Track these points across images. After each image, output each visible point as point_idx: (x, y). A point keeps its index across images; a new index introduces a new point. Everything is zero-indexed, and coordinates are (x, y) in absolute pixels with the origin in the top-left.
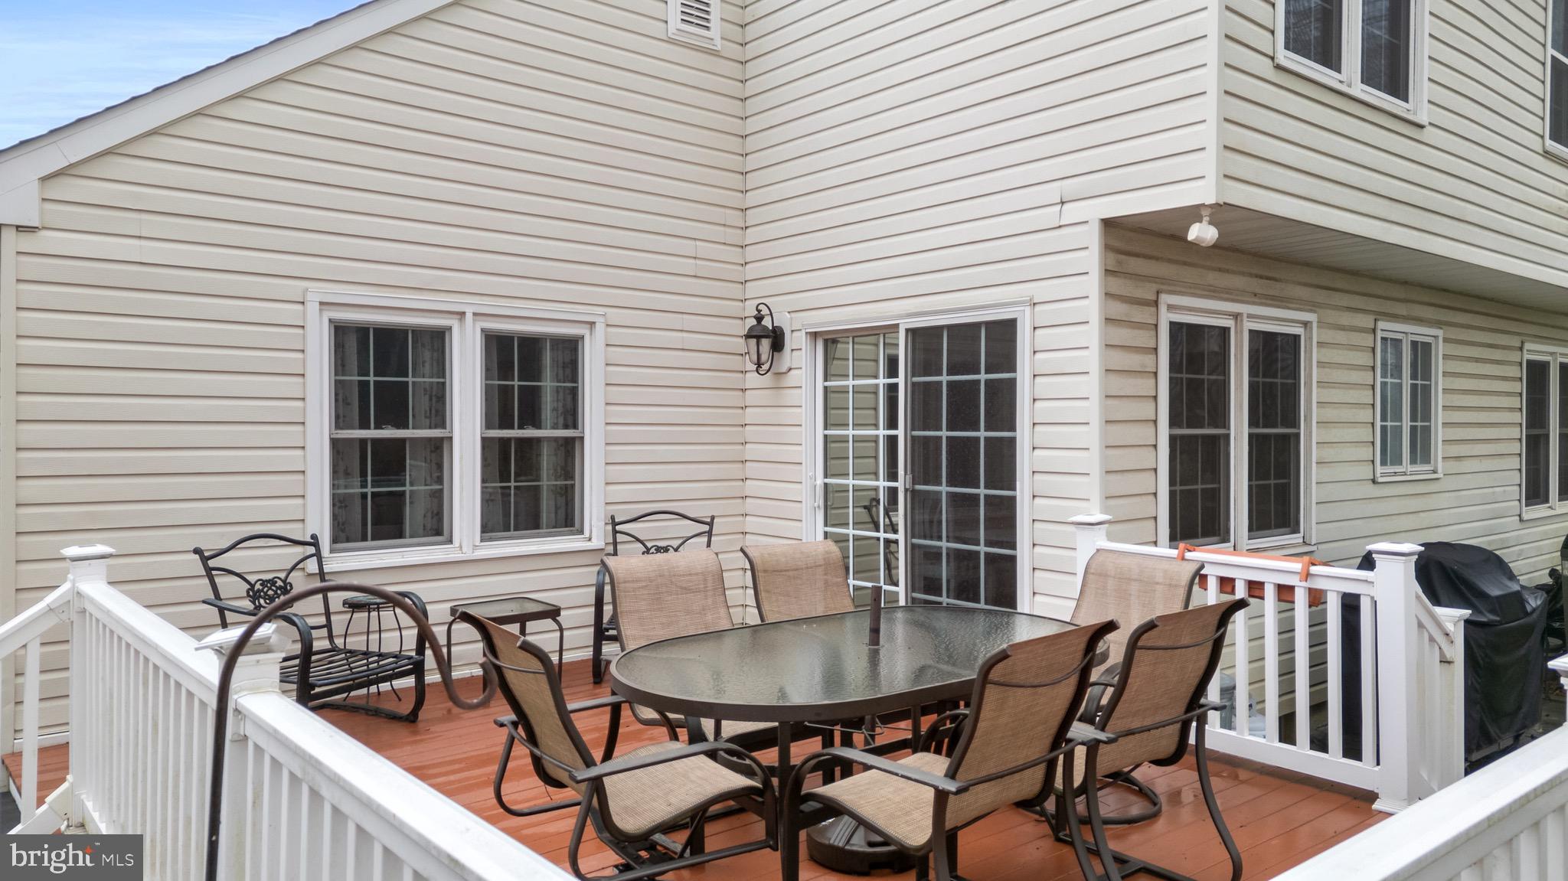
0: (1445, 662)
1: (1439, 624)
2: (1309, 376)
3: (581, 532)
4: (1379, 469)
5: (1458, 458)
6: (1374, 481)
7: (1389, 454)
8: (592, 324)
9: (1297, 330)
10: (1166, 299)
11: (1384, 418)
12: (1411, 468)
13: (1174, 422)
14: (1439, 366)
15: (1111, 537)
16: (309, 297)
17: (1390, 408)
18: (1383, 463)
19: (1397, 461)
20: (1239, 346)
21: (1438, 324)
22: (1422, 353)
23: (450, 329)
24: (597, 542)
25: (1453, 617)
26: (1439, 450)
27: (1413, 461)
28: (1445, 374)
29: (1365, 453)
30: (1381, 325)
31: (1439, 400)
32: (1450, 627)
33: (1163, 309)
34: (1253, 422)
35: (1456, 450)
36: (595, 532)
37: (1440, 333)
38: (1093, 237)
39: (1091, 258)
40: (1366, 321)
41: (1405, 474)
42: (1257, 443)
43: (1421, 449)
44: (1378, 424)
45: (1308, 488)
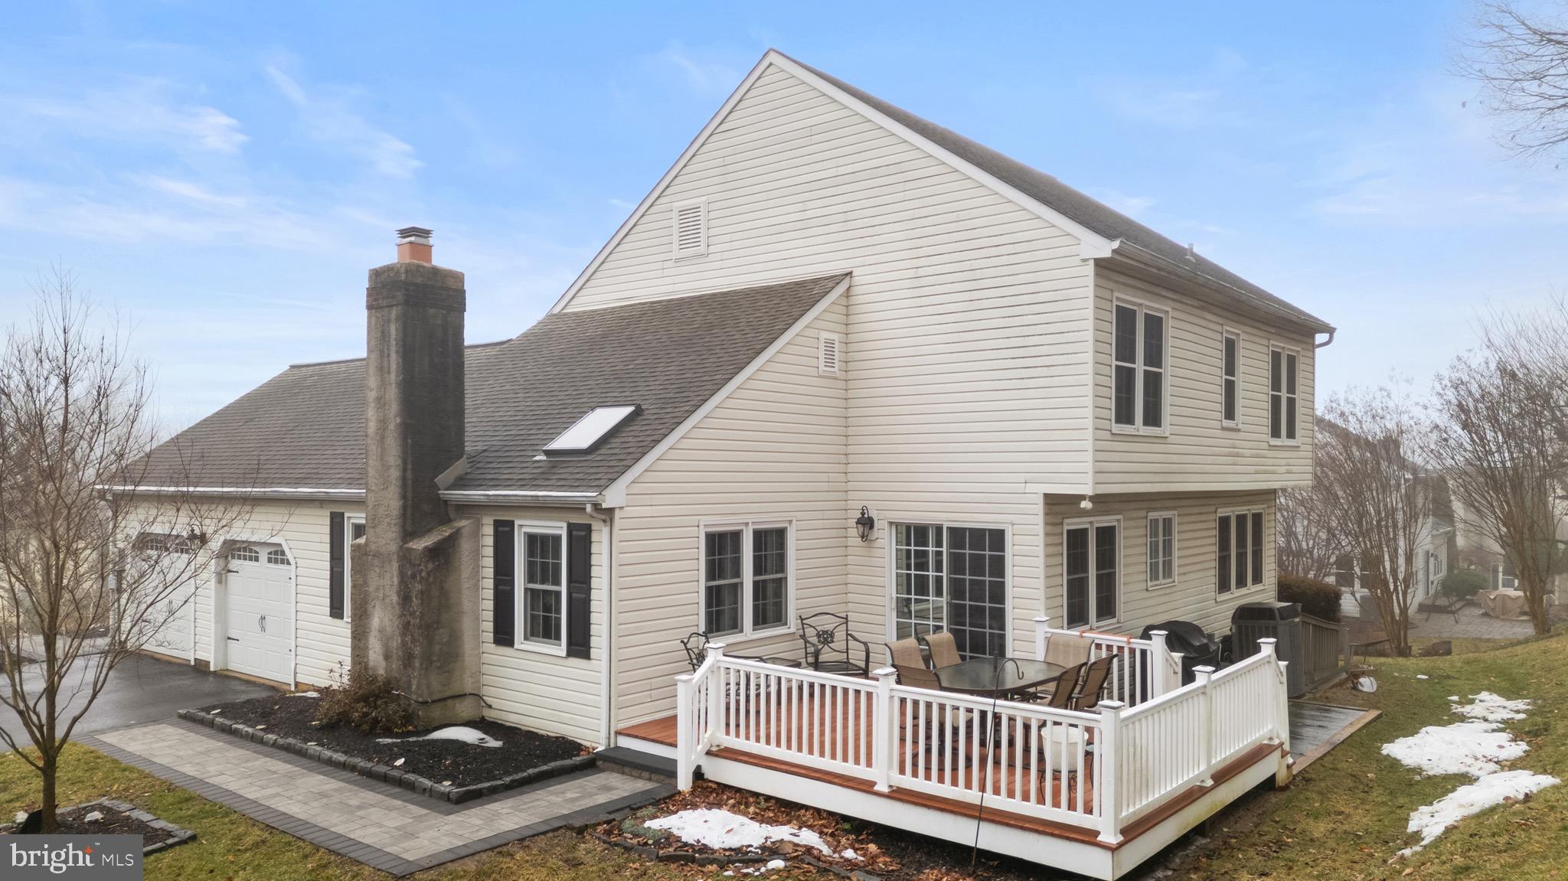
0: (1175, 673)
1: (1173, 659)
2: (1120, 544)
3: (786, 624)
4: (1149, 583)
5: (1184, 574)
6: (1147, 590)
7: (1154, 576)
8: (791, 521)
9: (1115, 524)
10: (1066, 521)
11: (1151, 559)
12: (1163, 581)
13: (1069, 573)
14: (1176, 528)
15: (1051, 626)
16: (702, 524)
17: (1154, 552)
18: (1151, 580)
19: (1157, 579)
20: (1092, 536)
21: (1174, 508)
22: (1168, 523)
23: (742, 530)
24: (793, 630)
25: (1177, 656)
26: (1176, 570)
27: (1164, 577)
28: (1178, 532)
29: (1143, 577)
30: (1150, 514)
31: (1176, 545)
32: (1177, 660)
33: (1065, 525)
34: (1098, 569)
35: (1183, 570)
36: (793, 625)
37: (1175, 512)
38: (1041, 501)
39: (1040, 508)
40: (1143, 513)
41: (1160, 585)
42: (1099, 578)
43: (1168, 572)
44: (1149, 561)
45: (1119, 595)
